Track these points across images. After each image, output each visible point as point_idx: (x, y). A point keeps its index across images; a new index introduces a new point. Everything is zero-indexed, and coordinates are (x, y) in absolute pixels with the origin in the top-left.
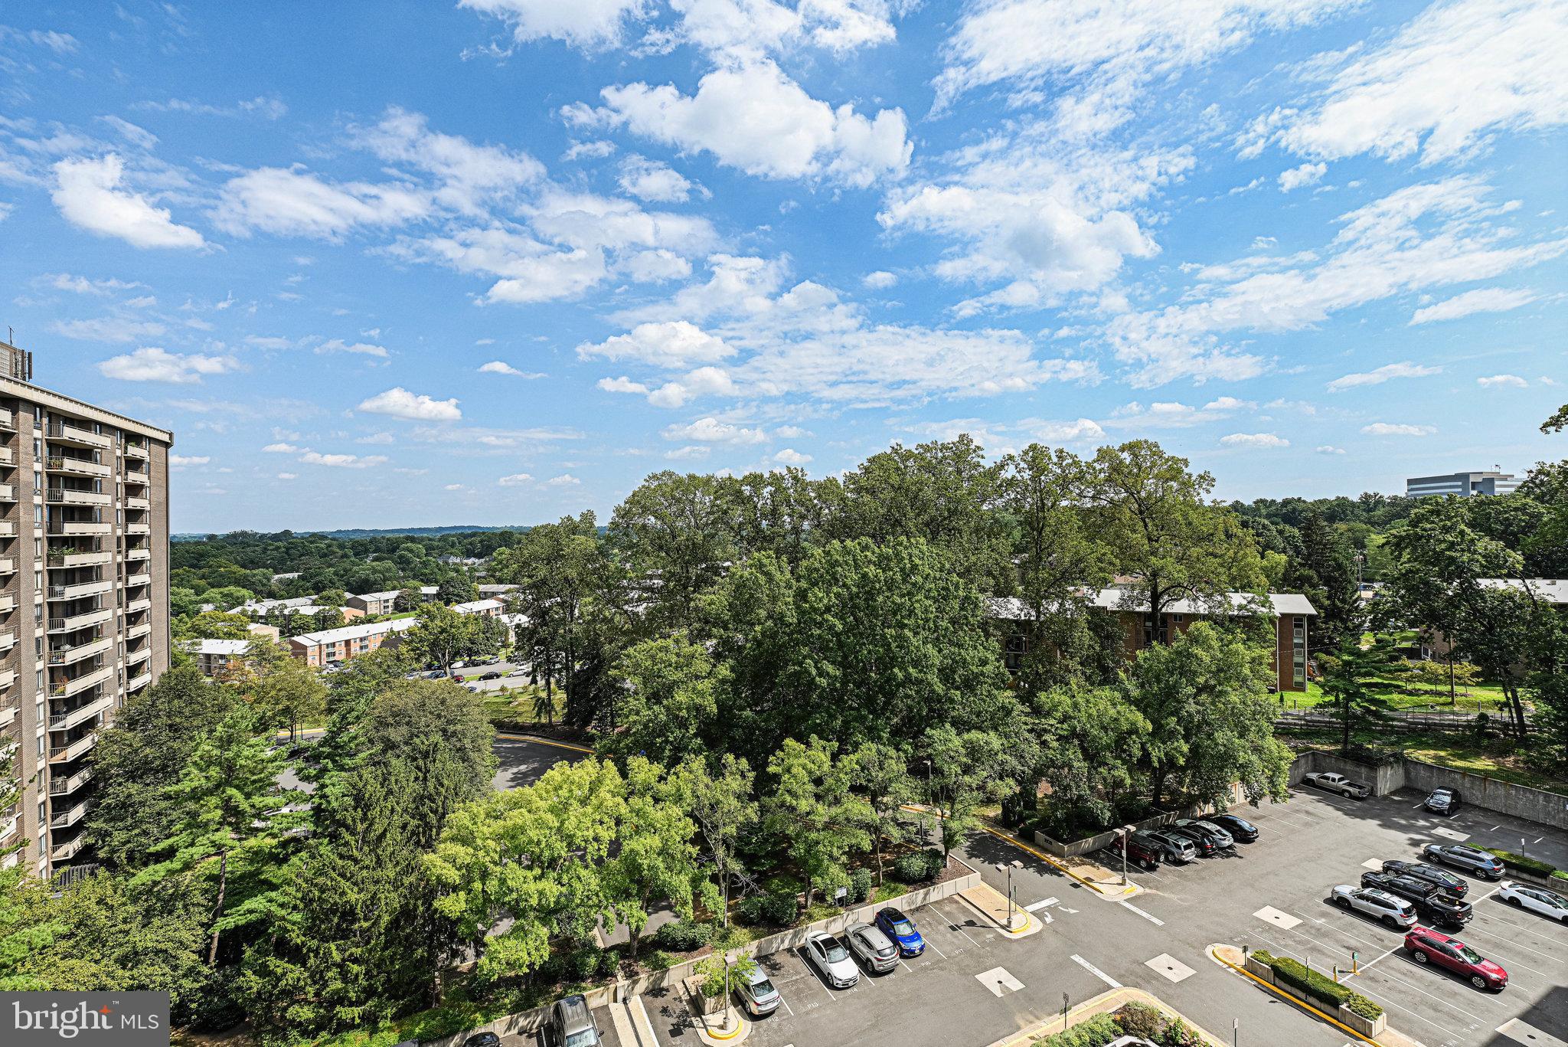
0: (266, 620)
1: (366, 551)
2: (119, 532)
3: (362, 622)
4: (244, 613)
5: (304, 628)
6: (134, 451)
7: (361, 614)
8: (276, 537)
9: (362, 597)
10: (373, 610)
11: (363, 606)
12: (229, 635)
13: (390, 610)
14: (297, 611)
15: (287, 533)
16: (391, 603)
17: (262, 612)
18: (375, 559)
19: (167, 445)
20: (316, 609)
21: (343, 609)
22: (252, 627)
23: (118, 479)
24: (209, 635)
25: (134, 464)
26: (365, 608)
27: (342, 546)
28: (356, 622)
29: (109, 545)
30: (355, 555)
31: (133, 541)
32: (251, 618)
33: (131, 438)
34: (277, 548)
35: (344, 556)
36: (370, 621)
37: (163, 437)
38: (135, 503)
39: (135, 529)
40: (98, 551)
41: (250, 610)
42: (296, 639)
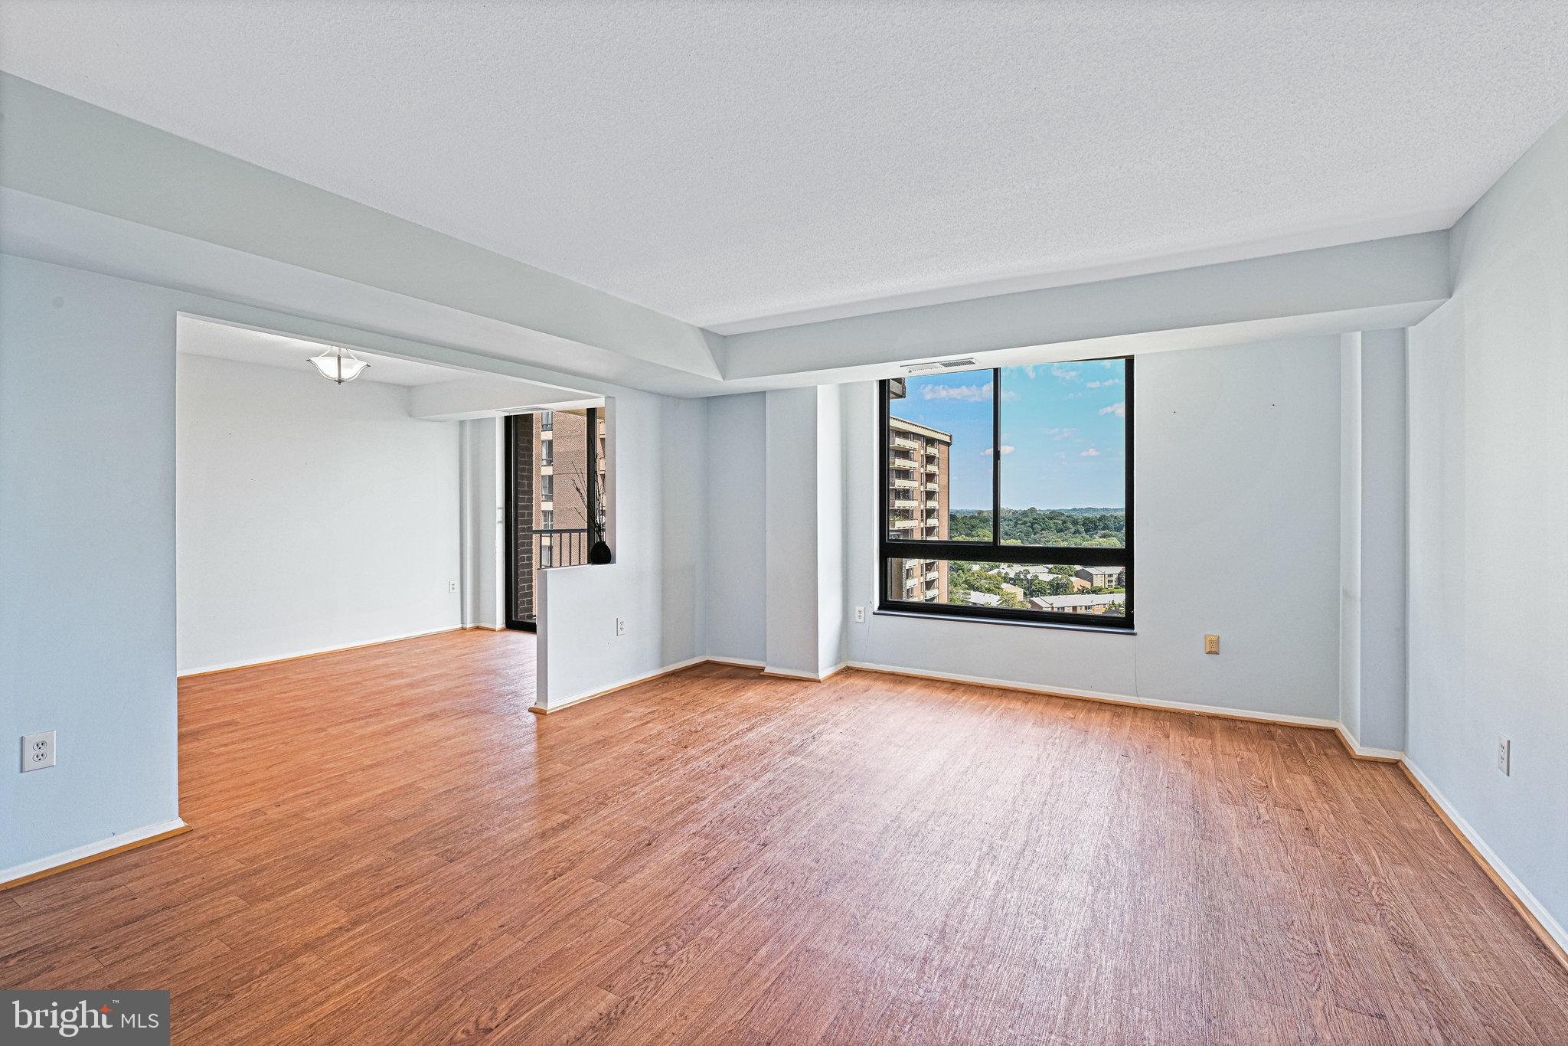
0: (1015, 581)
1: (1096, 528)
2: (922, 507)
3: (1088, 593)
4: (999, 574)
5: (1041, 592)
6: (932, 451)
7: (1087, 585)
8: (1024, 514)
9: (1089, 569)
10: (1098, 582)
11: (1089, 577)
12: (989, 591)
13: (1114, 584)
14: (1037, 577)
15: (1033, 510)
16: (1114, 578)
17: (1012, 575)
18: (1104, 536)
19: (948, 444)
20: (1051, 577)
21: (1073, 579)
22: (1004, 586)
23: (922, 470)
24: (977, 589)
25: (930, 459)
26: (1091, 581)
27: (1075, 523)
28: (1083, 591)
29: (917, 515)
30: (1087, 531)
31: (930, 513)
32: (1005, 578)
33: (930, 441)
34: (1025, 523)
35: (1077, 532)
36: (1096, 591)
37: (947, 439)
38: (931, 486)
39: (931, 504)
40: (912, 518)
41: (1004, 572)
42: (1034, 599)
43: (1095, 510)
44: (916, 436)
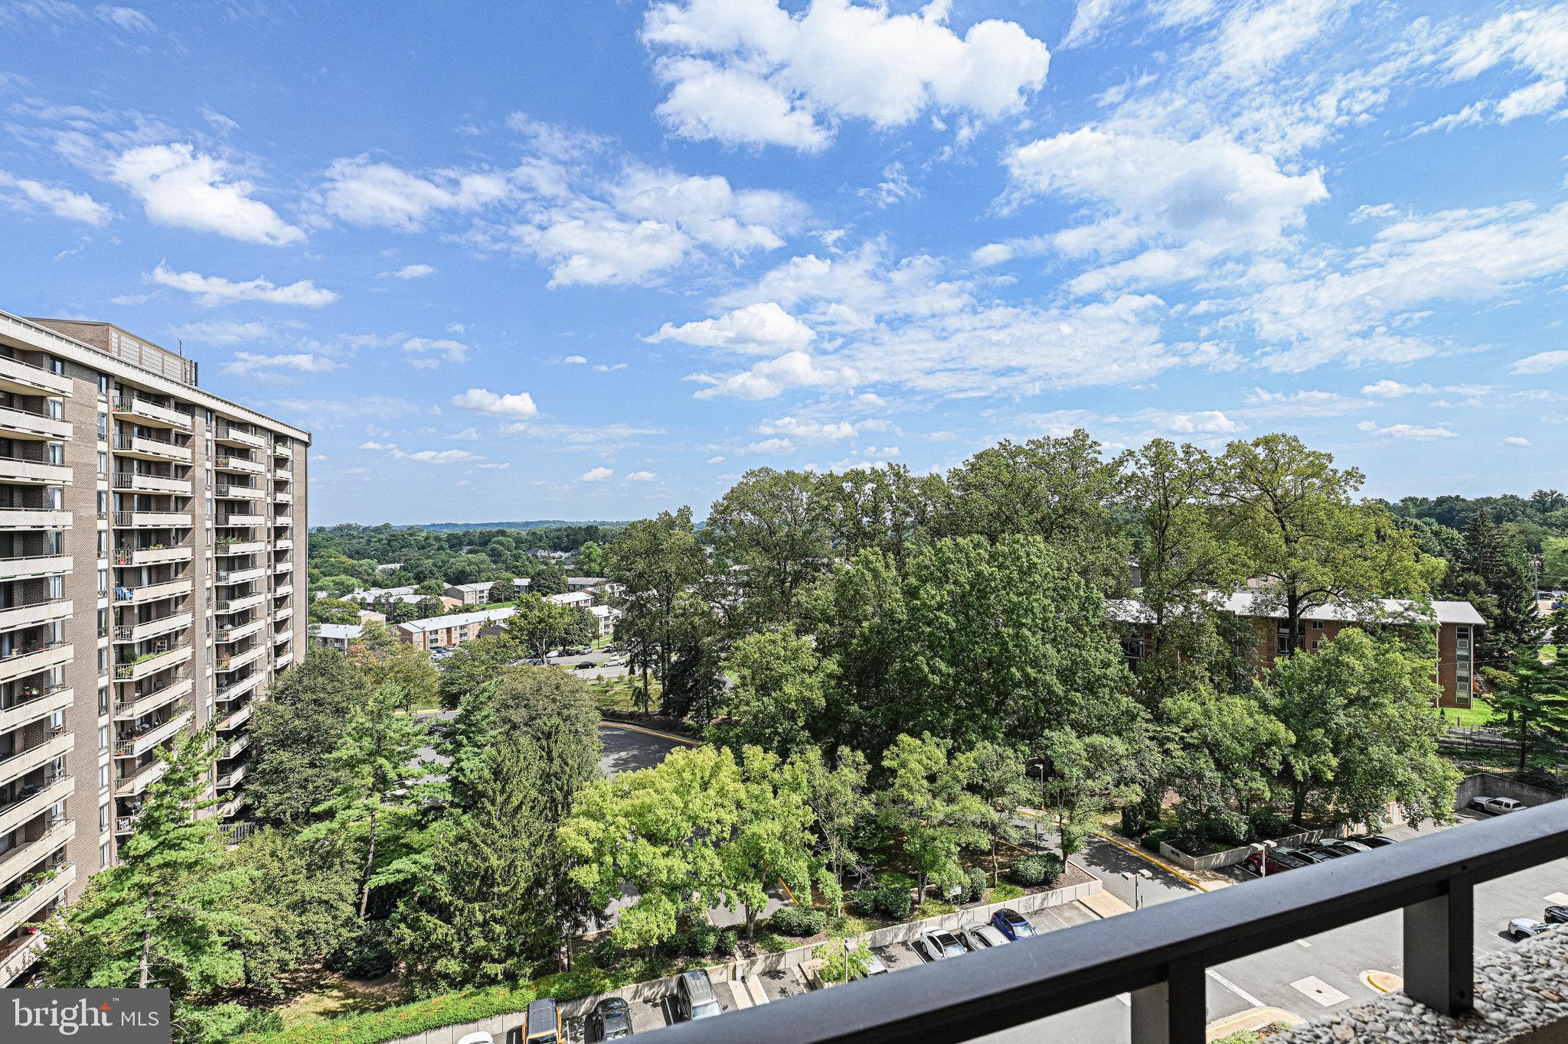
0: (375, 606)
1: (460, 544)
2: (269, 524)
3: (460, 611)
4: (354, 599)
5: (408, 616)
6: (282, 450)
7: (459, 603)
8: (378, 530)
9: (459, 587)
10: (469, 600)
11: (460, 596)
12: (342, 621)
13: (485, 600)
14: (401, 599)
15: (387, 526)
16: (486, 594)
17: (370, 600)
18: (470, 552)
19: (306, 445)
20: (418, 598)
21: (443, 599)
22: (362, 613)
23: (269, 476)
24: (326, 620)
25: (280, 462)
26: (462, 598)
27: (438, 539)
28: (455, 611)
29: (261, 535)
30: (451, 547)
31: (280, 532)
32: (361, 604)
33: (280, 438)
34: (380, 540)
35: (441, 548)
36: (468, 609)
37: (305, 438)
38: (281, 497)
39: (281, 521)
40: (253, 540)
41: (359, 597)
42: (402, 625)
43: (455, 525)
44: (258, 429)
